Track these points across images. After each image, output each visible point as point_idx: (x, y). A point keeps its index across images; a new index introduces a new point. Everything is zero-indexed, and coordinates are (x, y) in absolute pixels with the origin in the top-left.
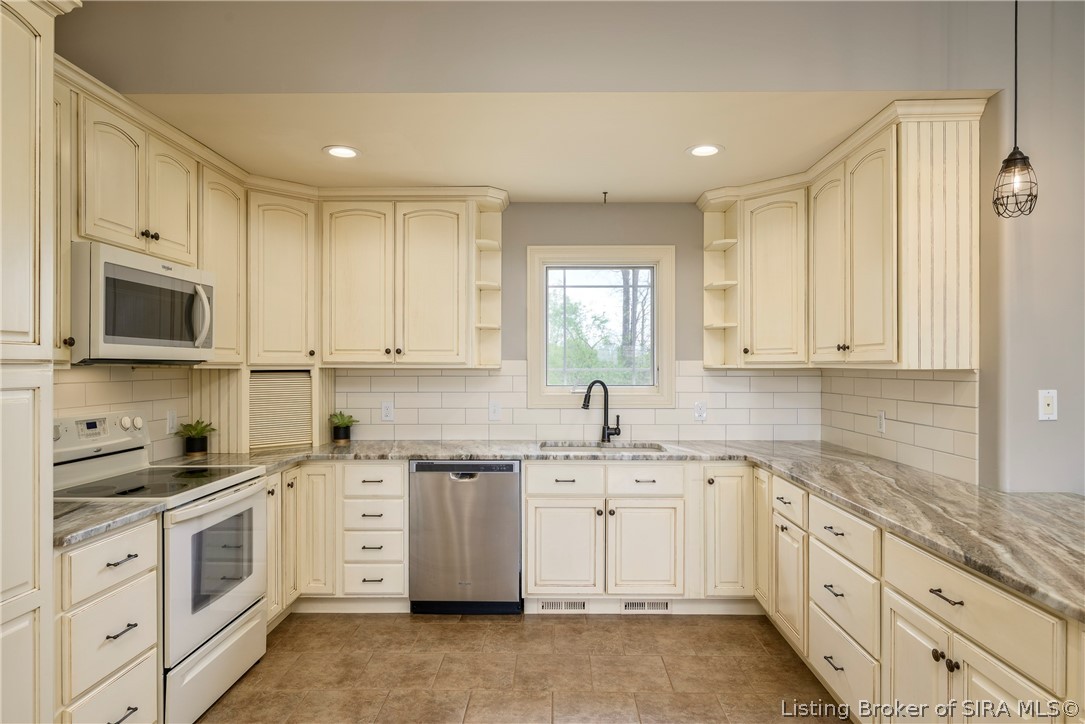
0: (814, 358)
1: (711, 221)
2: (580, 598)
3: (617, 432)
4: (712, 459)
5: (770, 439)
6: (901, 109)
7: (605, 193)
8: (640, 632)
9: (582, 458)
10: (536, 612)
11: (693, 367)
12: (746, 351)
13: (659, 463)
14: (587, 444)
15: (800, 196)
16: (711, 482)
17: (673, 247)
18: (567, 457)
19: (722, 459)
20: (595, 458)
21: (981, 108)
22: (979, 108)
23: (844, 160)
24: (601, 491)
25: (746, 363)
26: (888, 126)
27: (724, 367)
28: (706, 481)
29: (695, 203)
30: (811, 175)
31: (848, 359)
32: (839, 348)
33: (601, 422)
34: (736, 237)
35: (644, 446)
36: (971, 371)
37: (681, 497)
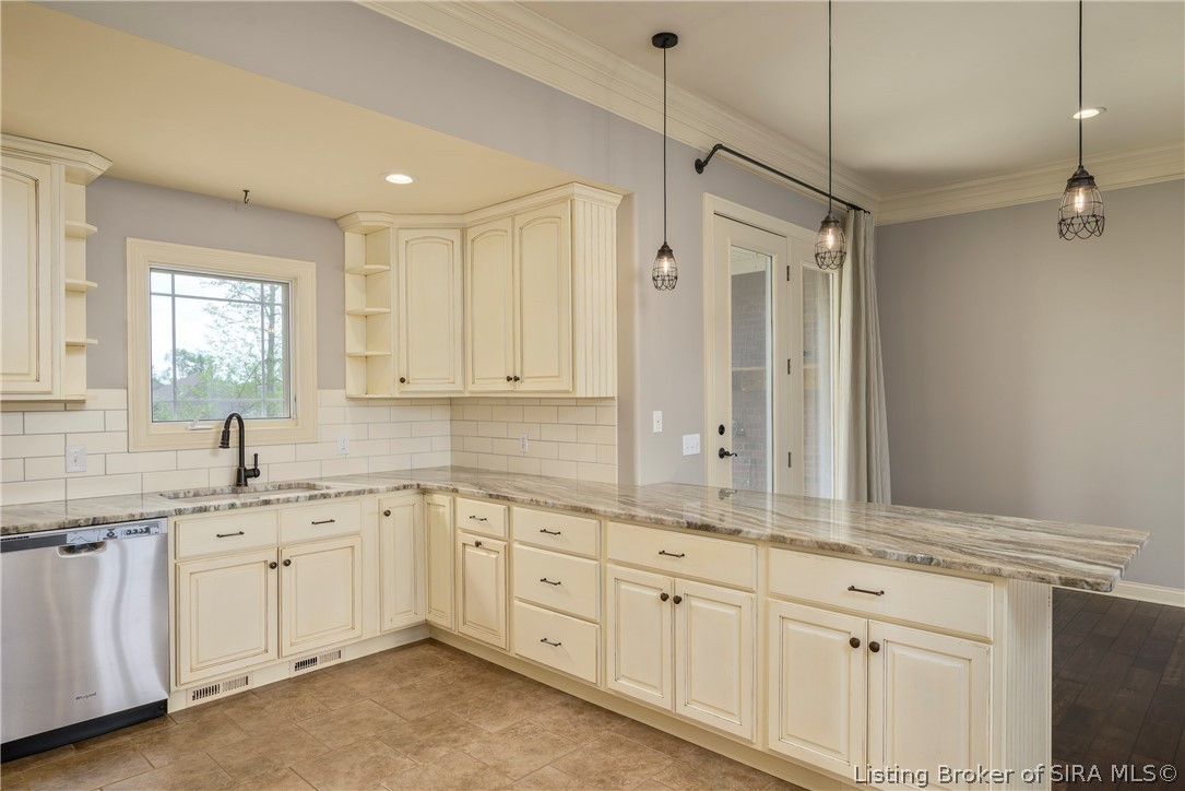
0: (471, 387)
1: (353, 242)
2: (242, 673)
3: (255, 473)
4: (388, 490)
5: (409, 468)
6: (577, 189)
7: (246, 192)
8: (327, 687)
9: (251, 505)
10: (184, 707)
11: (335, 396)
12: (402, 380)
13: (338, 499)
14: (218, 491)
15: (455, 236)
16: (387, 514)
17: (314, 265)
18: (232, 506)
19: (398, 489)
20: (267, 502)
21: (619, 202)
22: (617, 200)
23: (513, 215)
24: (275, 542)
25: (402, 392)
26: (563, 200)
27: (367, 396)
28: (382, 513)
29: (335, 220)
30: (468, 219)
31: (518, 389)
32: (509, 379)
33: (236, 463)
34: (388, 264)
35: (290, 487)
36: (612, 398)
37: (357, 534)
